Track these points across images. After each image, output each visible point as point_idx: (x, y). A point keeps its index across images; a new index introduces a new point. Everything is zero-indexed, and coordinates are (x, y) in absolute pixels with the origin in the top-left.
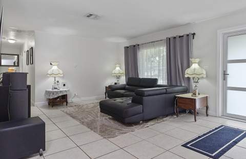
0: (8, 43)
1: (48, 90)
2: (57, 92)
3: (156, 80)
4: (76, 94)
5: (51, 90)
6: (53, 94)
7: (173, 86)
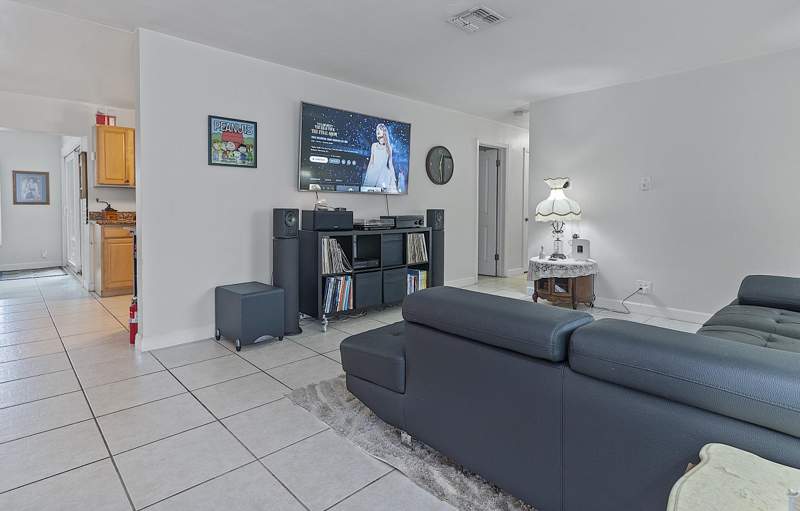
4: (646, 288)
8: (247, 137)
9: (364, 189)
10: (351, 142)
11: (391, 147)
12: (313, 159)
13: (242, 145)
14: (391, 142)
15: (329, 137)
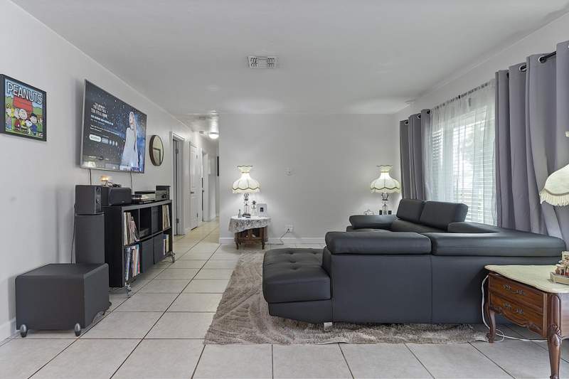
0: (209, 138)
1: (233, 217)
2: (242, 222)
3: (459, 210)
4: (291, 229)
5: (236, 217)
6: (237, 225)
7: (515, 230)
8: (37, 107)
9: (122, 168)
10: (115, 125)
11: (137, 132)
12: (93, 137)
13: (33, 115)
14: (137, 128)
15: (101, 117)
